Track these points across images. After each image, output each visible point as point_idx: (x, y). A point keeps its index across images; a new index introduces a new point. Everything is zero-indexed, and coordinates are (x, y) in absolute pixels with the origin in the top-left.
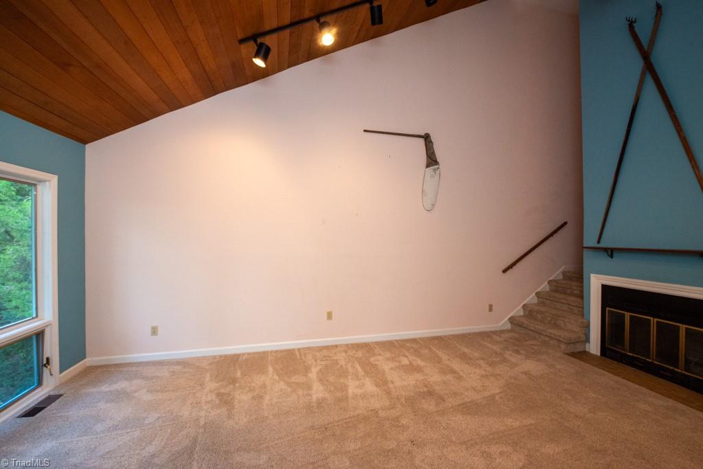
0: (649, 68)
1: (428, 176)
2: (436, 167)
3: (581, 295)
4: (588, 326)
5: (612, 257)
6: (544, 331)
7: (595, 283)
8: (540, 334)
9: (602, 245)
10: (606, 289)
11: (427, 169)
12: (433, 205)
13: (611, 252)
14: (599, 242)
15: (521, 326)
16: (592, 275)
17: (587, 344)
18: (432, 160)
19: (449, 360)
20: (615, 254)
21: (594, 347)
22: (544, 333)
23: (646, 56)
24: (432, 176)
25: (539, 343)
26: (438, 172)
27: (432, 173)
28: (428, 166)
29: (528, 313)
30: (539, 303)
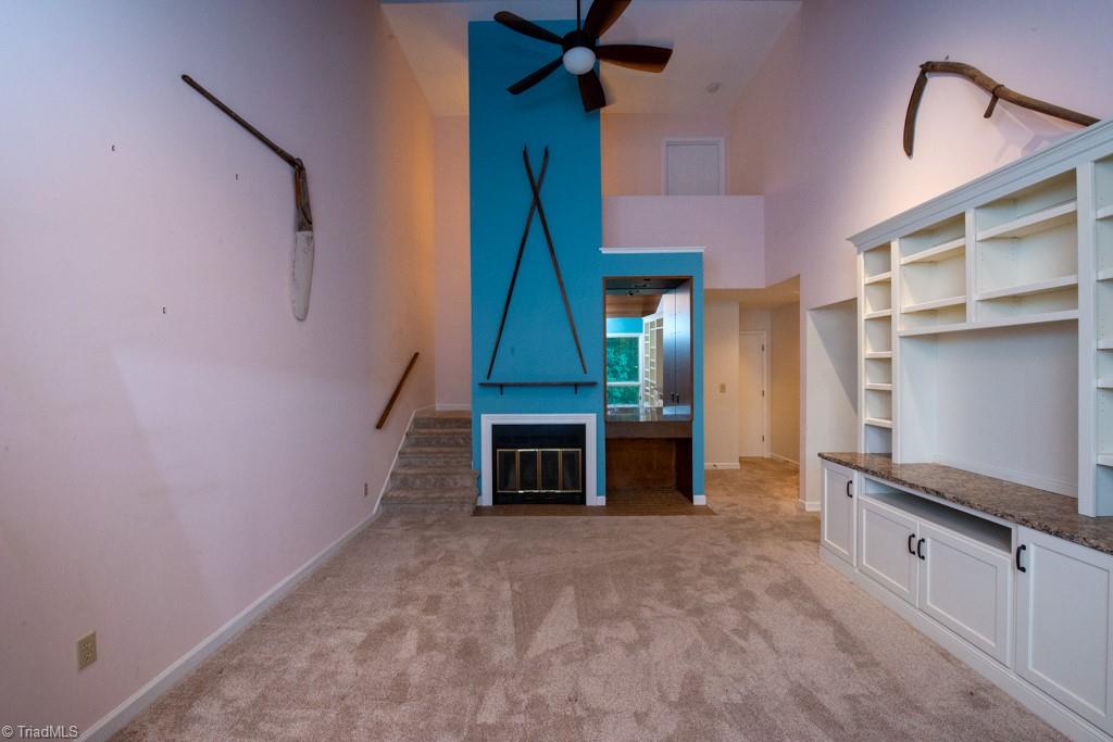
0: (537, 203)
2: (309, 234)
4: (479, 478)
5: (502, 393)
7: (487, 422)
9: (492, 380)
10: (498, 430)
11: (299, 234)
12: (306, 307)
13: (502, 387)
14: (488, 377)
16: (483, 416)
17: (480, 497)
18: (304, 218)
20: (505, 389)
21: (486, 499)
23: (536, 190)
26: (311, 245)
27: (303, 244)
29: (398, 482)
30: (408, 465)
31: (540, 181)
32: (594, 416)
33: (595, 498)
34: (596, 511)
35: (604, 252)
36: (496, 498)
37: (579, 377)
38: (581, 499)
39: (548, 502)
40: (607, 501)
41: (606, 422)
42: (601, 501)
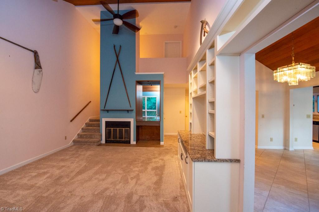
0: (118, 61)
1: (35, 74)
2: (41, 70)
3: (99, 126)
4: (101, 136)
6: (88, 141)
7: (104, 121)
8: (86, 142)
9: (105, 109)
10: (107, 123)
11: (35, 70)
12: (39, 90)
13: (108, 111)
14: (104, 108)
15: (79, 142)
16: (103, 119)
17: (101, 141)
18: (38, 65)
19: (57, 164)
21: (103, 141)
22: (89, 141)
23: (117, 57)
24: (38, 74)
25: (86, 146)
26: (41, 73)
27: (39, 73)
28: (36, 68)
29: (79, 136)
30: (83, 132)
31: (119, 54)
32: (133, 119)
33: (133, 142)
34: (133, 146)
35: (136, 74)
36: (106, 141)
37: (129, 108)
38: (129, 142)
39: (120, 143)
40: (136, 143)
41: (136, 121)
42: (135, 143)
